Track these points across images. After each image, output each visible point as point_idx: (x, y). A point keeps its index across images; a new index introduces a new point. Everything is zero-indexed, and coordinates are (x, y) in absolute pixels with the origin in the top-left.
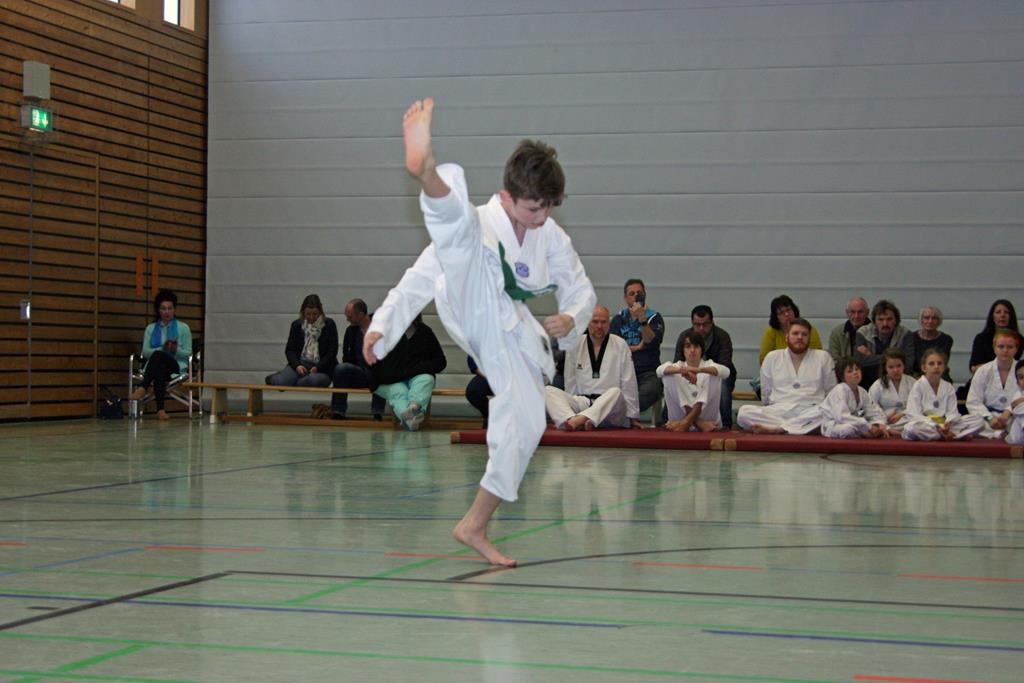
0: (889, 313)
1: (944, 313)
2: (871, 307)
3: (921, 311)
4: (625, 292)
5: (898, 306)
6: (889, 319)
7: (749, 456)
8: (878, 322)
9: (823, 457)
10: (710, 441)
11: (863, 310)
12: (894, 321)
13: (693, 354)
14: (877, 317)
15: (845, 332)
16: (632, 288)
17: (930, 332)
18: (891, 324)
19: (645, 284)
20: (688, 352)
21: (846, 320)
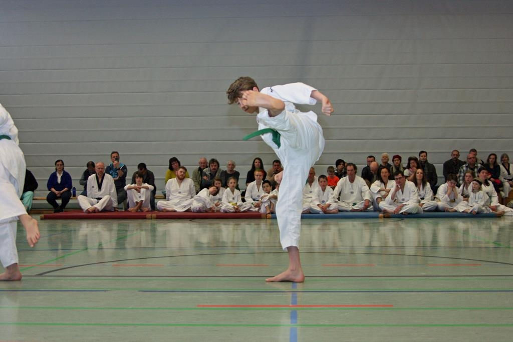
0: (215, 164)
1: (236, 163)
2: (208, 161)
3: (227, 163)
4: (111, 157)
5: (218, 161)
6: (215, 166)
7: (161, 221)
8: (211, 167)
9: (190, 220)
10: (145, 215)
11: (205, 162)
12: (217, 166)
13: (139, 181)
14: (211, 165)
15: (199, 170)
16: (115, 155)
17: (231, 171)
18: (216, 168)
19: (119, 153)
20: (137, 180)
21: (199, 166)
